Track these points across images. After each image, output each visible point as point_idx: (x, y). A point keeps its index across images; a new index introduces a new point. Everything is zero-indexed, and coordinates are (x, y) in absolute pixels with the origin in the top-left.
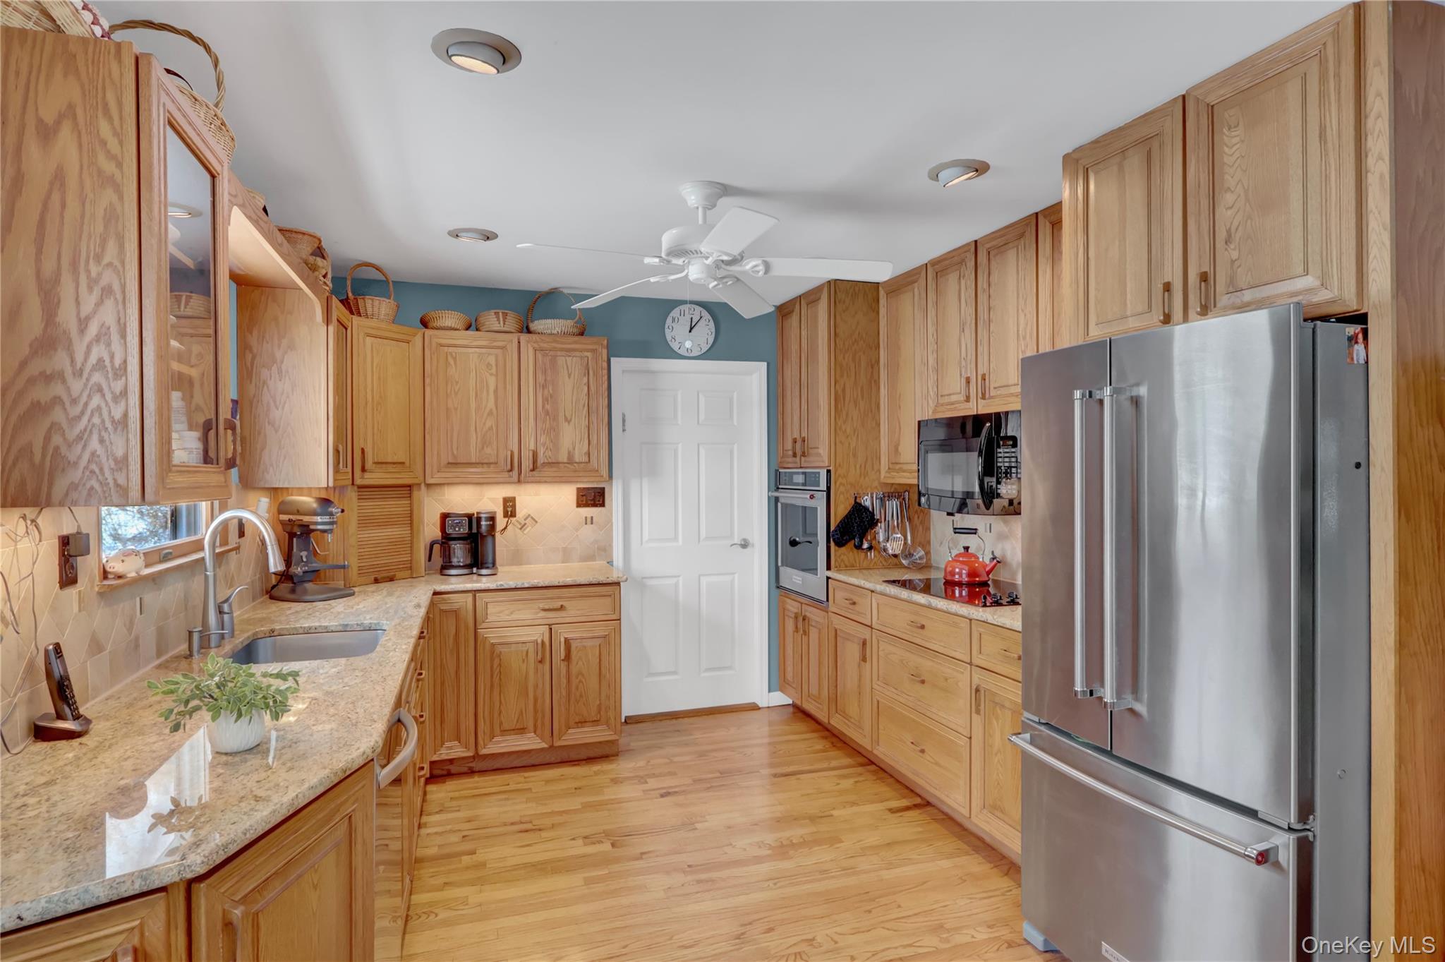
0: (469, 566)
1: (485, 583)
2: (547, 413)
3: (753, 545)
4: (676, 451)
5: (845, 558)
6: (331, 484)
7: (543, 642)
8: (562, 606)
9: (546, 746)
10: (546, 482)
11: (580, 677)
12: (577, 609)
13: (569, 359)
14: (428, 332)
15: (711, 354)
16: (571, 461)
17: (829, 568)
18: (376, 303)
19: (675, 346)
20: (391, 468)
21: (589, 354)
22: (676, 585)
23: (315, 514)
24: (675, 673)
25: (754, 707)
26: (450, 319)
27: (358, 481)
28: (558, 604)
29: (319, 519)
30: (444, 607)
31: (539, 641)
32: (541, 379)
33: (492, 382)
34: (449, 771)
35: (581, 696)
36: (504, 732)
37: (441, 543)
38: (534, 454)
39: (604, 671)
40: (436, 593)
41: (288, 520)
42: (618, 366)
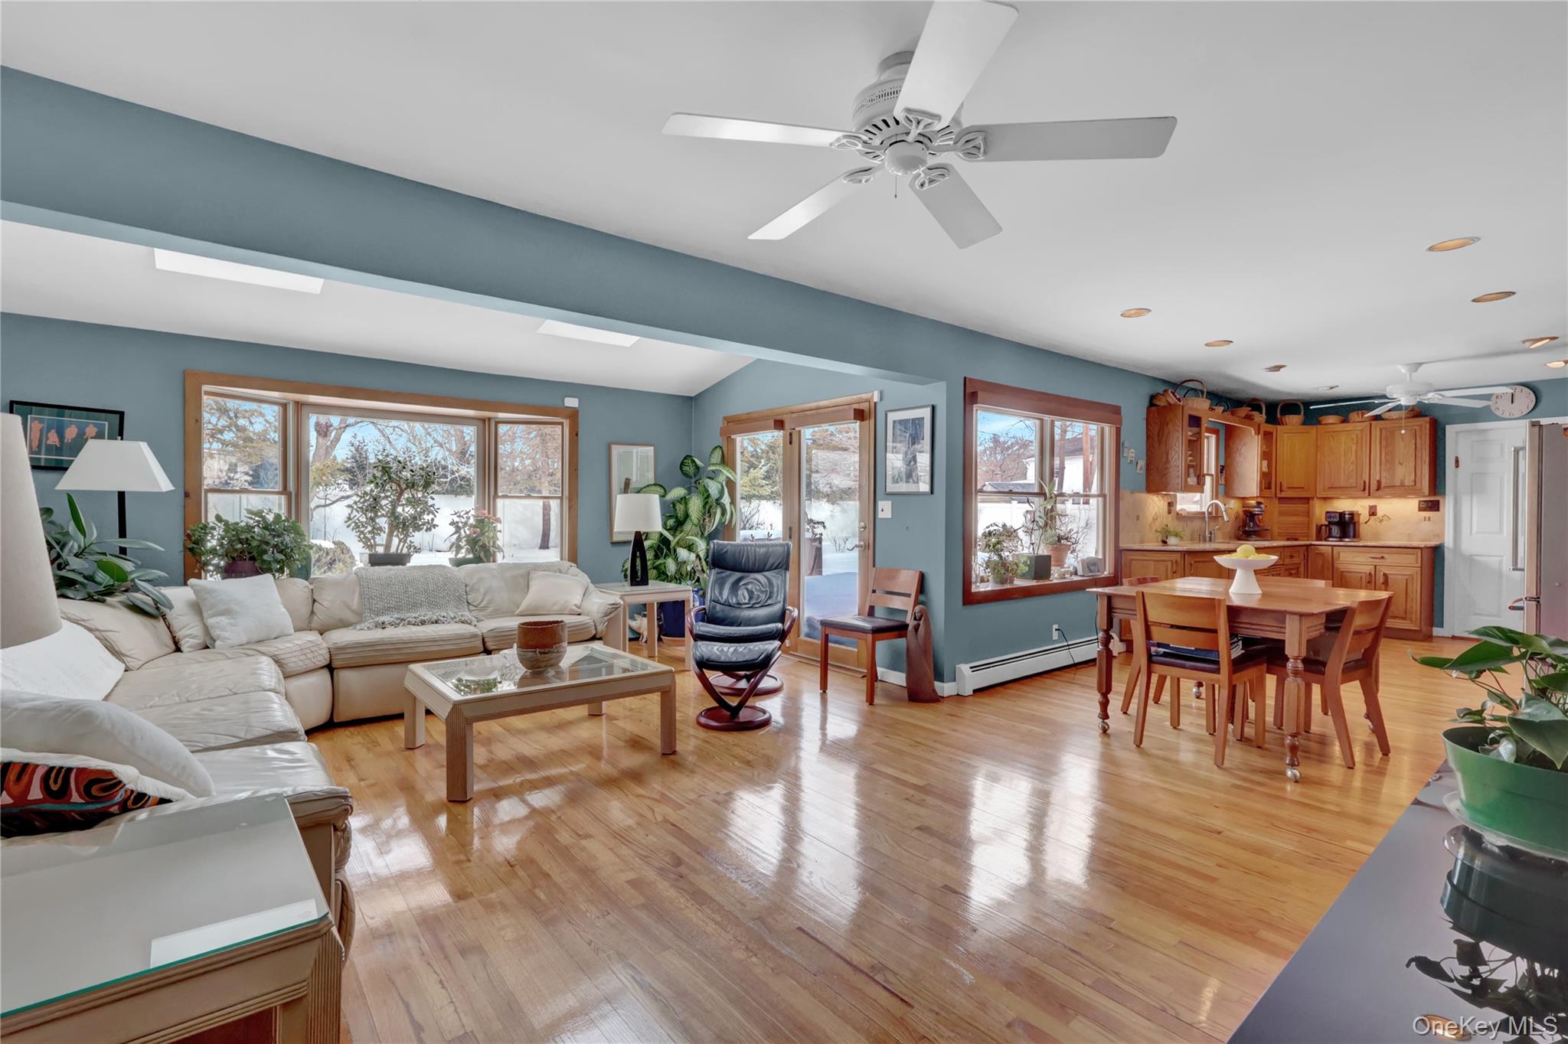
0: (1340, 535)
2: (1387, 461)
4: (1502, 478)
6: (1258, 495)
7: (1370, 574)
8: (1383, 557)
10: (1385, 497)
12: (1391, 558)
13: (1403, 432)
14: (1321, 426)
15: (1529, 416)
16: (1402, 485)
18: (1290, 417)
19: (1498, 413)
20: (1296, 490)
21: (1417, 428)
22: (1500, 561)
23: (1253, 508)
24: (1497, 616)
26: (1331, 419)
27: (1279, 495)
28: (1380, 555)
29: (1255, 510)
30: (1316, 550)
31: (1368, 572)
32: (1384, 443)
33: (1354, 447)
37: (1326, 526)
38: (1379, 482)
39: (1409, 591)
40: (1311, 545)
41: (1244, 511)
42: (1451, 430)
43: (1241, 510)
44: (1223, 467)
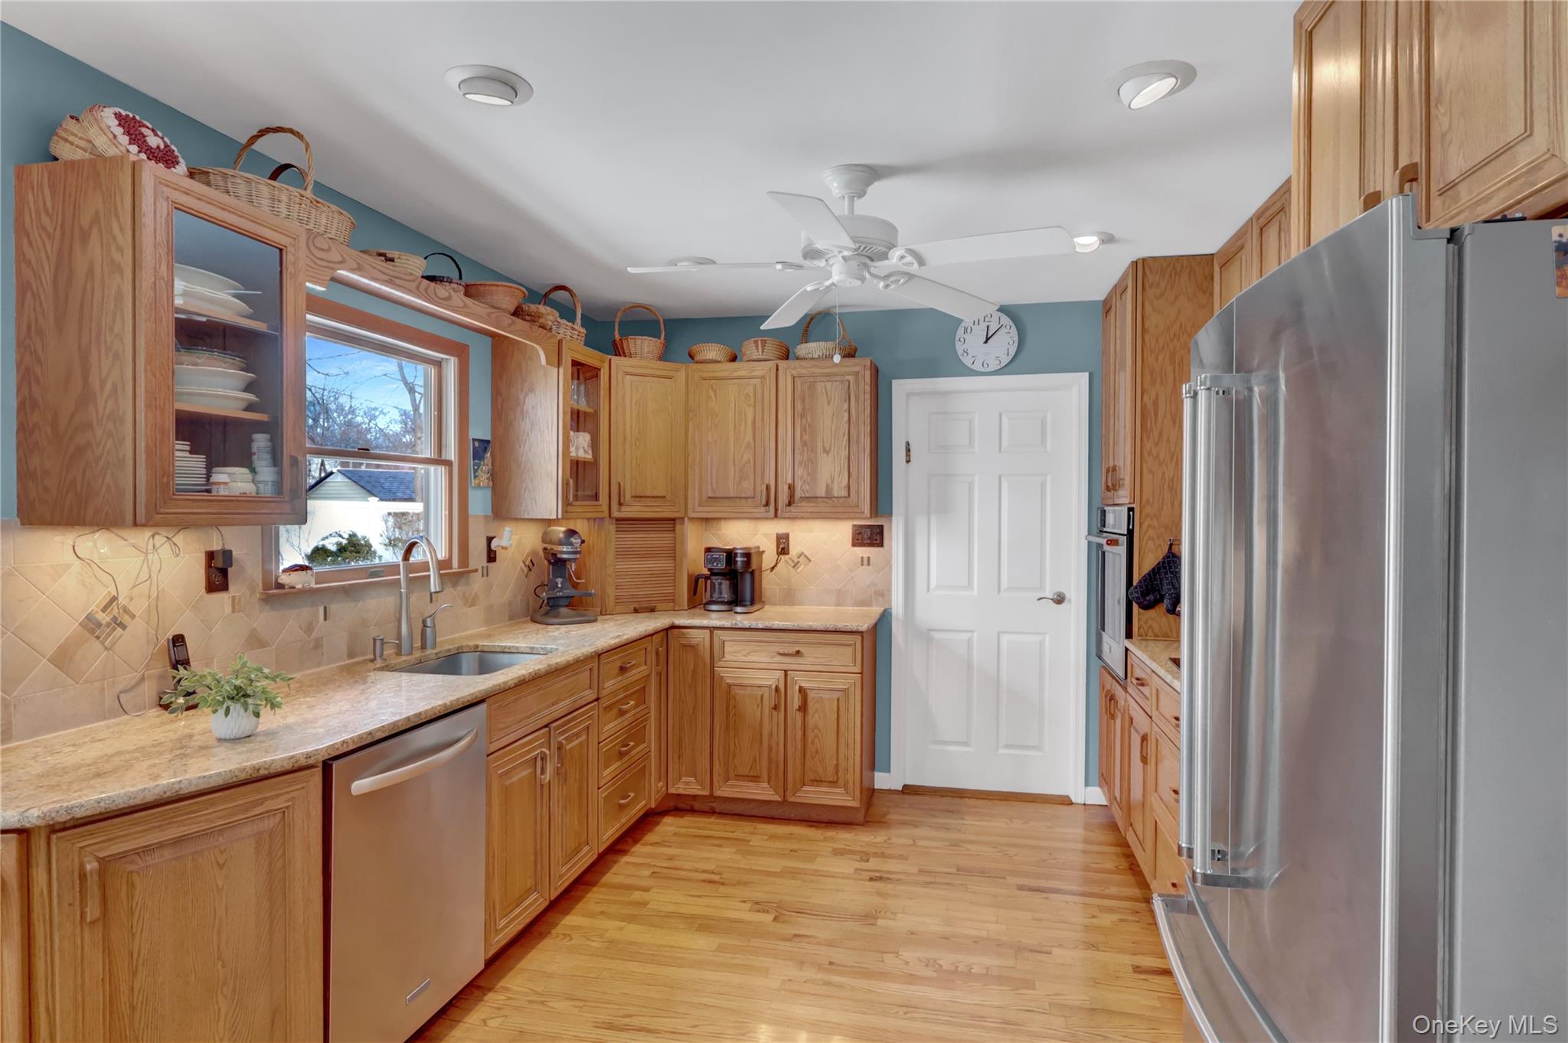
0: (729, 603)
1: (741, 620)
2: (805, 444)
3: (1070, 601)
4: (971, 486)
5: (1155, 625)
6: (560, 516)
7: (777, 689)
8: (798, 652)
9: (780, 799)
10: (803, 518)
11: (816, 731)
12: (815, 656)
13: (828, 385)
14: (694, 366)
15: (1010, 368)
16: (829, 496)
17: (1129, 635)
18: (639, 342)
19: (967, 361)
20: (649, 502)
21: (851, 378)
22: (969, 642)
23: (561, 543)
24: (965, 744)
25: (1065, 801)
26: (711, 351)
27: (616, 514)
28: (793, 649)
29: (565, 549)
30: (684, 642)
31: (774, 687)
32: (799, 406)
33: (750, 412)
34: (692, 806)
35: (817, 752)
36: (739, 777)
37: (707, 578)
38: (791, 487)
39: (842, 728)
40: (673, 627)
41: (545, 549)
42: (901, 389)
43: (539, 546)
44: (484, 444)
